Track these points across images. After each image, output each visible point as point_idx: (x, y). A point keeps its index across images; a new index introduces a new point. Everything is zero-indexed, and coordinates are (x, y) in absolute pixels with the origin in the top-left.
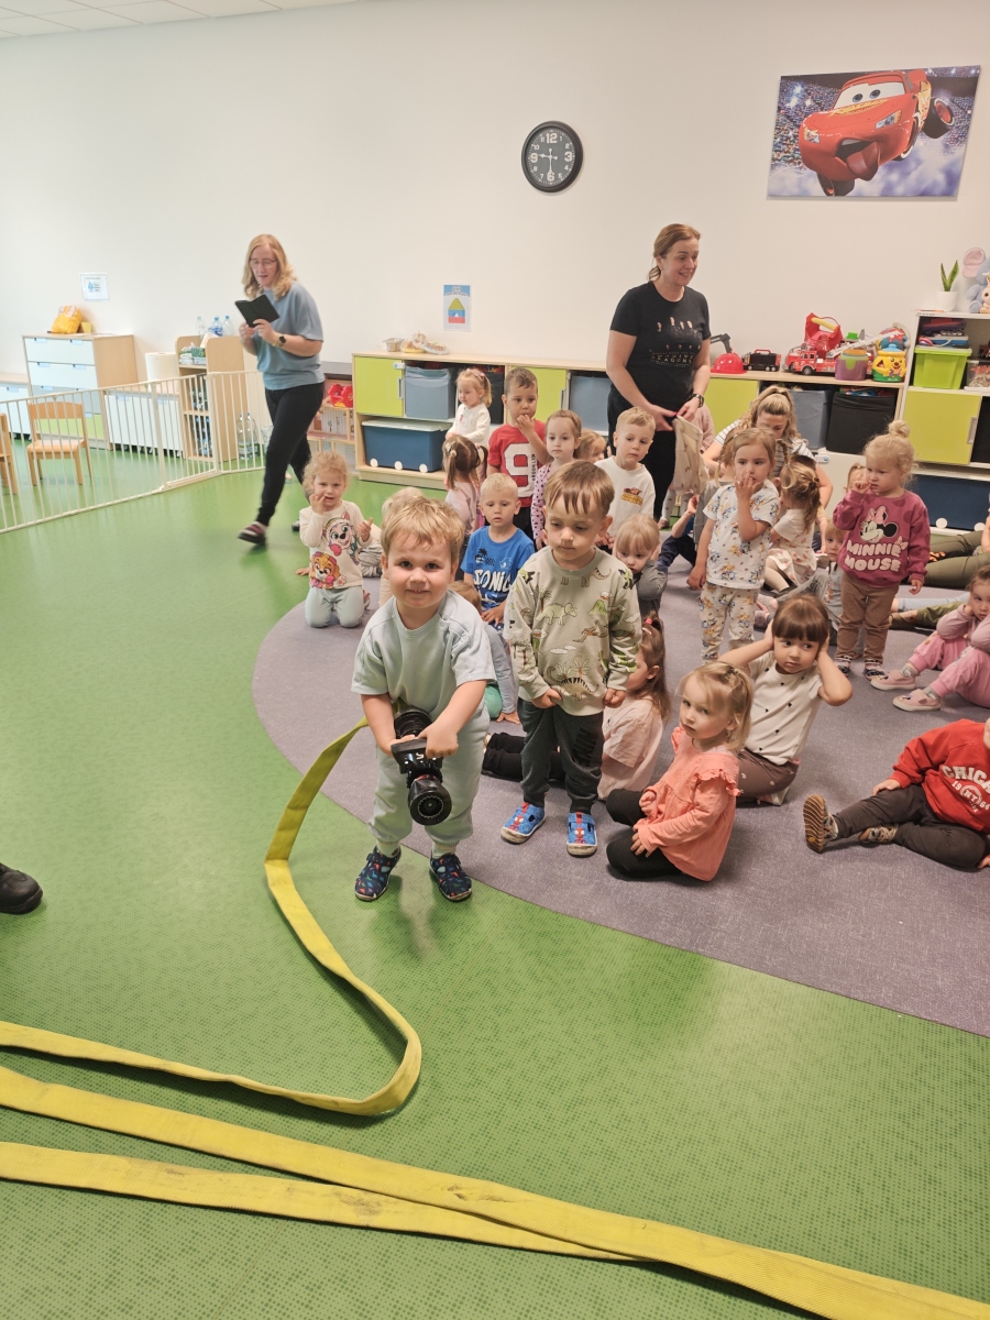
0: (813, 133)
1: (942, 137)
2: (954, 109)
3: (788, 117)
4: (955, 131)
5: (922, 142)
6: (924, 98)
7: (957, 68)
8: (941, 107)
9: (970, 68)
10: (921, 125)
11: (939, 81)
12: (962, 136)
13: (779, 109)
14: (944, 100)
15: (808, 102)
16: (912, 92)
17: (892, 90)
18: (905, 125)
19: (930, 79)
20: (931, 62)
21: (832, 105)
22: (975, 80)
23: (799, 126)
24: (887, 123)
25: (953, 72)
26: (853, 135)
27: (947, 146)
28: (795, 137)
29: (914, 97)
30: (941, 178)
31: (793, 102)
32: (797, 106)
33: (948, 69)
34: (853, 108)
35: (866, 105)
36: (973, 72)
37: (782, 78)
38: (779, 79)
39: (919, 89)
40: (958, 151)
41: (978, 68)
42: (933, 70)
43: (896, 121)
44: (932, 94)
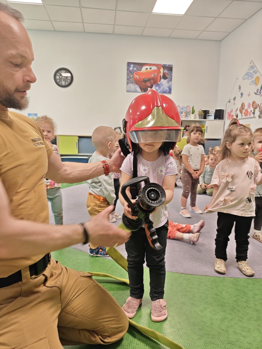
0: (137, 76)
1: (167, 80)
2: (168, 73)
3: (130, 72)
4: (169, 78)
5: (162, 80)
6: (162, 70)
7: (168, 65)
8: (166, 73)
9: (171, 65)
10: (162, 76)
11: (164, 67)
12: (171, 80)
13: (128, 70)
14: (166, 71)
15: (135, 69)
16: (159, 69)
17: (154, 68)
18: (158, 76)
19: (162, 66)
20: (163, 63)
21: (141, 70)
22: (172, 68)
23: (133, 74)
24: (154, 75)
25: (167, 65)
26: (147, 78)
27: (168, 82)
28: (133, 77)
29: (159, 70)
30: (167, 89)
31: (131, 69)
32: (132, 69)
33: (166, 65)
34: (146, 71)
35: (149, 71)
36: (171, 66)
37: (128, 62)
38: (127, 62)
39: (160, 68)
40: (170, 83)
41: (172, 65)
42: (163, 64)
43: (156, 75)
44: (163, 70)
